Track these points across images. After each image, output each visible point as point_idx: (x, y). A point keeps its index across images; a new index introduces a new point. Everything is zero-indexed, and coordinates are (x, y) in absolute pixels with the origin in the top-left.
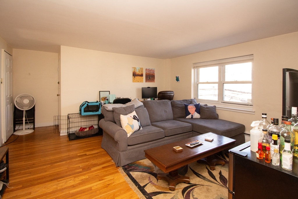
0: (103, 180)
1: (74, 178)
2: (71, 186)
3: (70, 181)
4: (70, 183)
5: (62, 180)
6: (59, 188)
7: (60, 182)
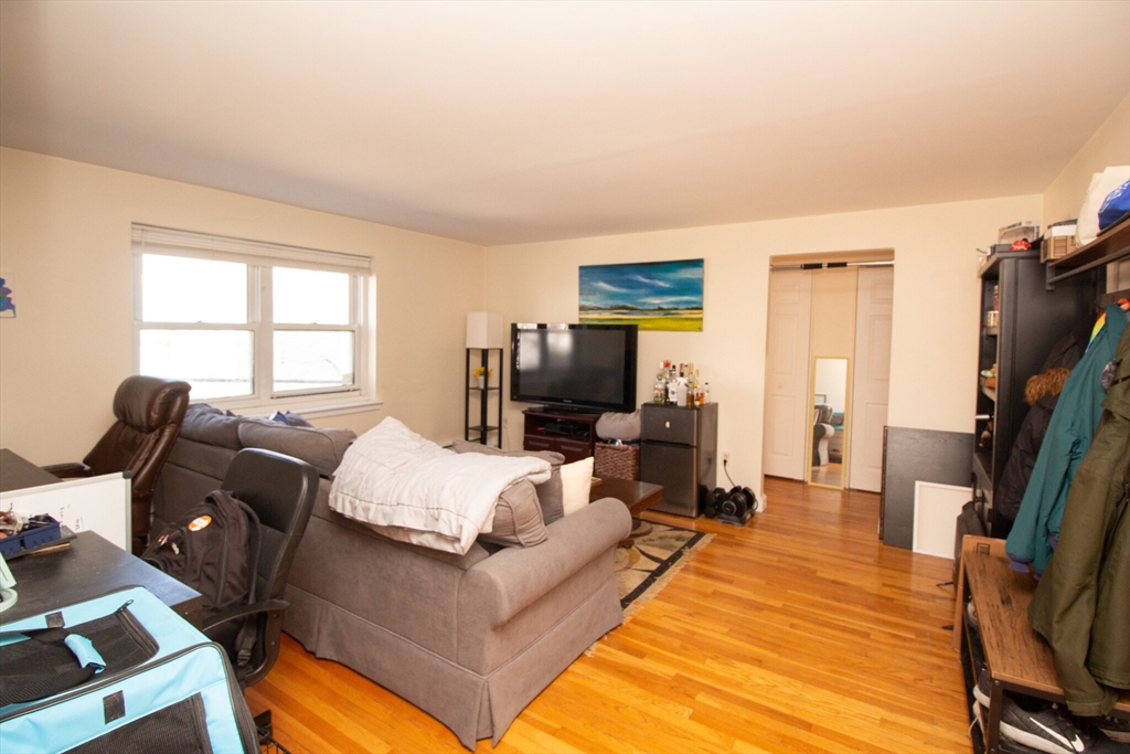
0: (689, 631)
1: (742, 684)
2: (767, 668)
3: (758, 685)
4: (763, 678)
5: (780, 703)
6: (799, 684)
7: (787, 701)
